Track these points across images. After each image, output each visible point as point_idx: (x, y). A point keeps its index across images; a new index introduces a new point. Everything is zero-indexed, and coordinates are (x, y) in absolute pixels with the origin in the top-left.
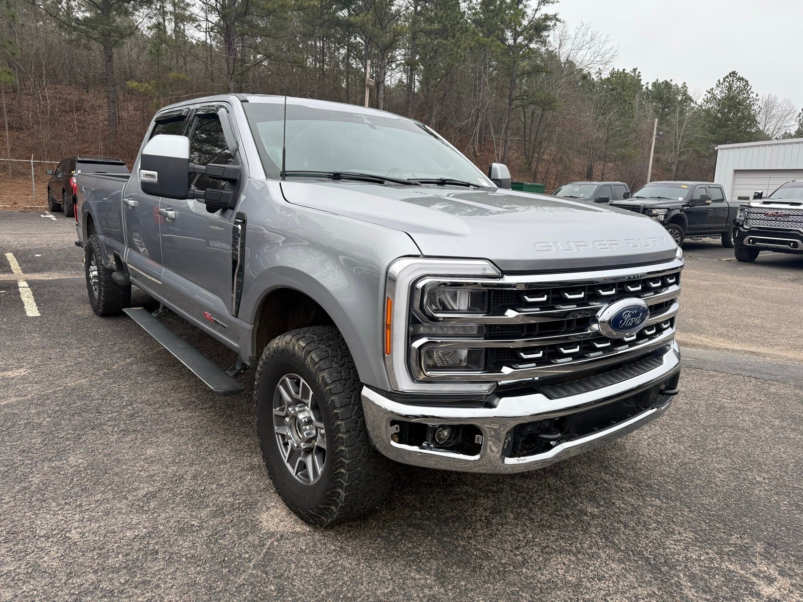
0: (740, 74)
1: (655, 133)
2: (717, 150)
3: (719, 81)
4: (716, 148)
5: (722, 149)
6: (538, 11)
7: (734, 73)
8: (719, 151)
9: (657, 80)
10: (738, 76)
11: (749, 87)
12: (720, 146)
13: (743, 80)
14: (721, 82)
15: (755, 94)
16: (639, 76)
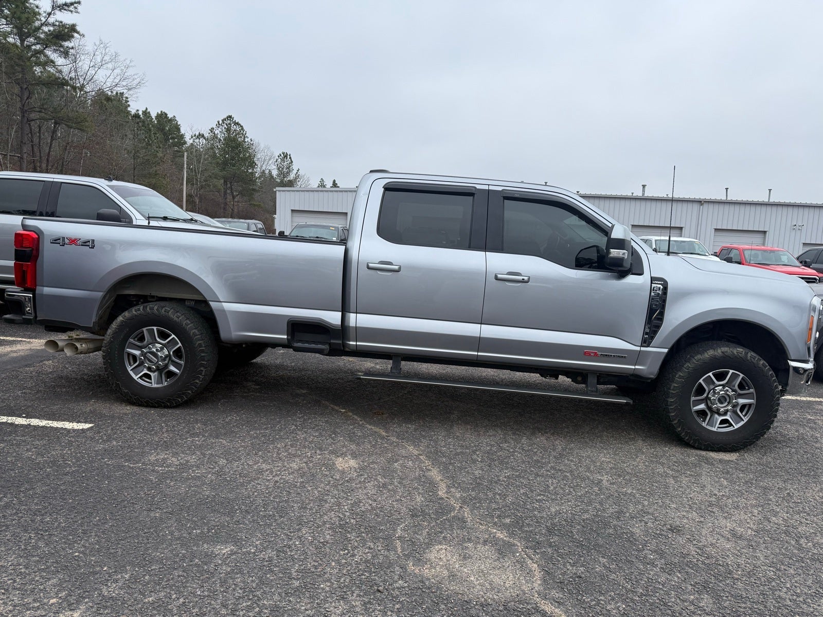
0: (236, 119)
1: (185, 166)
2: (276, 192)
3: (219, 122)
4: (275, 190)
5: (279, 191)
6: (52, 16)
7: (230, 117)
8: (277, 192)
9: (147, 109)
10: (234, 121)
11: (245, 132)
12: (278, 188)
13: (239, 124)
14: (220, 123)
15: (249, 139)
16: (127, 101)
